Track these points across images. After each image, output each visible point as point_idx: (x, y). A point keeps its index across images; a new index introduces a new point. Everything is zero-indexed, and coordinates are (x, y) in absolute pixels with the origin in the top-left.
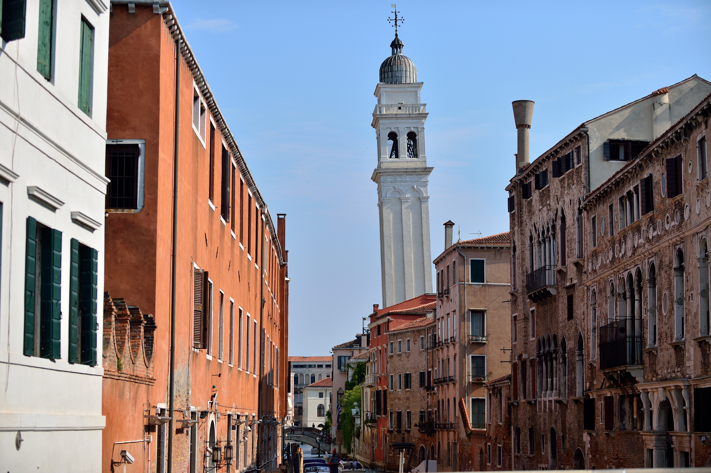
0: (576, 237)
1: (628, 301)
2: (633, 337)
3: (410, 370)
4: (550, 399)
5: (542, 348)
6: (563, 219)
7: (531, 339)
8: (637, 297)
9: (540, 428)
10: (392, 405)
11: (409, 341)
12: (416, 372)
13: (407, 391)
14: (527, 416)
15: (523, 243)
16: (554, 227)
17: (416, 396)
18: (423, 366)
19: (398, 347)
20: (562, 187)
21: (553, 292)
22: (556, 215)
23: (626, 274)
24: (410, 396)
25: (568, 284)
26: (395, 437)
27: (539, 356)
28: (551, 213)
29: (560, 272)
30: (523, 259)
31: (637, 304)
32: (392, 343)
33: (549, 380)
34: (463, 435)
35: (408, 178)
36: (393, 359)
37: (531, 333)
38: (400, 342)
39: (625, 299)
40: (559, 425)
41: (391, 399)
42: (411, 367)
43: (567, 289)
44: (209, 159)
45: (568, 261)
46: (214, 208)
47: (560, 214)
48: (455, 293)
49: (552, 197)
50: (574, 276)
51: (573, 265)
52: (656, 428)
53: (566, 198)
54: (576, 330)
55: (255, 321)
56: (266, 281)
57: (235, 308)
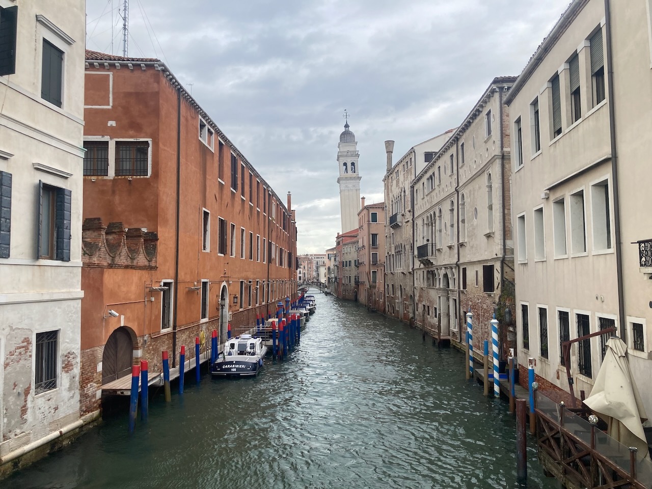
0: (410, 199)
1: (430, 227)
2: (432, 243)
4: (400, 271)
5: (396, 249)
6: (405, 191)
7: (392, 245)
8: (434, 225)
9: (396, 285)
10: (344, 273)
11: (350, 247)
12: (353, 260)
13: (350, 268)
14: (391, 279)
15: (389, 204)
16: (401, 195)
17: (353, 270)
18: (356, 258)
19: (346, 250)
20: (404, 177)
21: (400, 224)
23: (429, 215)
24: (351, 270)
25: (406, 221)
26: (345, 287)
27: (396, 253)
28: (399, 189)
29: (403, 215)
30: (389, 211)
31: (434, 228)
32: (343, 248)
33: (399, 263)
34: (368, 287)
35: (352, 181)
36: (344, 255)
37: (392, 243)
38: (347, 248)
39: (429, 226)
40: (403, 283)
41: (343, 271)
42: (351, 258)
43: (406, 222)
44: (217, 158)
45: (406, 210)
46: (224, 183)
47: (403, 189)
48: (365, 226)
49: (400, 182)
50: (409, 217)
51: (408, 213)
52: (441, 286)
53: (406, 182)
54: (410, 241)
55: (264, 238)
56: (274, 221)
57: (246, 232)
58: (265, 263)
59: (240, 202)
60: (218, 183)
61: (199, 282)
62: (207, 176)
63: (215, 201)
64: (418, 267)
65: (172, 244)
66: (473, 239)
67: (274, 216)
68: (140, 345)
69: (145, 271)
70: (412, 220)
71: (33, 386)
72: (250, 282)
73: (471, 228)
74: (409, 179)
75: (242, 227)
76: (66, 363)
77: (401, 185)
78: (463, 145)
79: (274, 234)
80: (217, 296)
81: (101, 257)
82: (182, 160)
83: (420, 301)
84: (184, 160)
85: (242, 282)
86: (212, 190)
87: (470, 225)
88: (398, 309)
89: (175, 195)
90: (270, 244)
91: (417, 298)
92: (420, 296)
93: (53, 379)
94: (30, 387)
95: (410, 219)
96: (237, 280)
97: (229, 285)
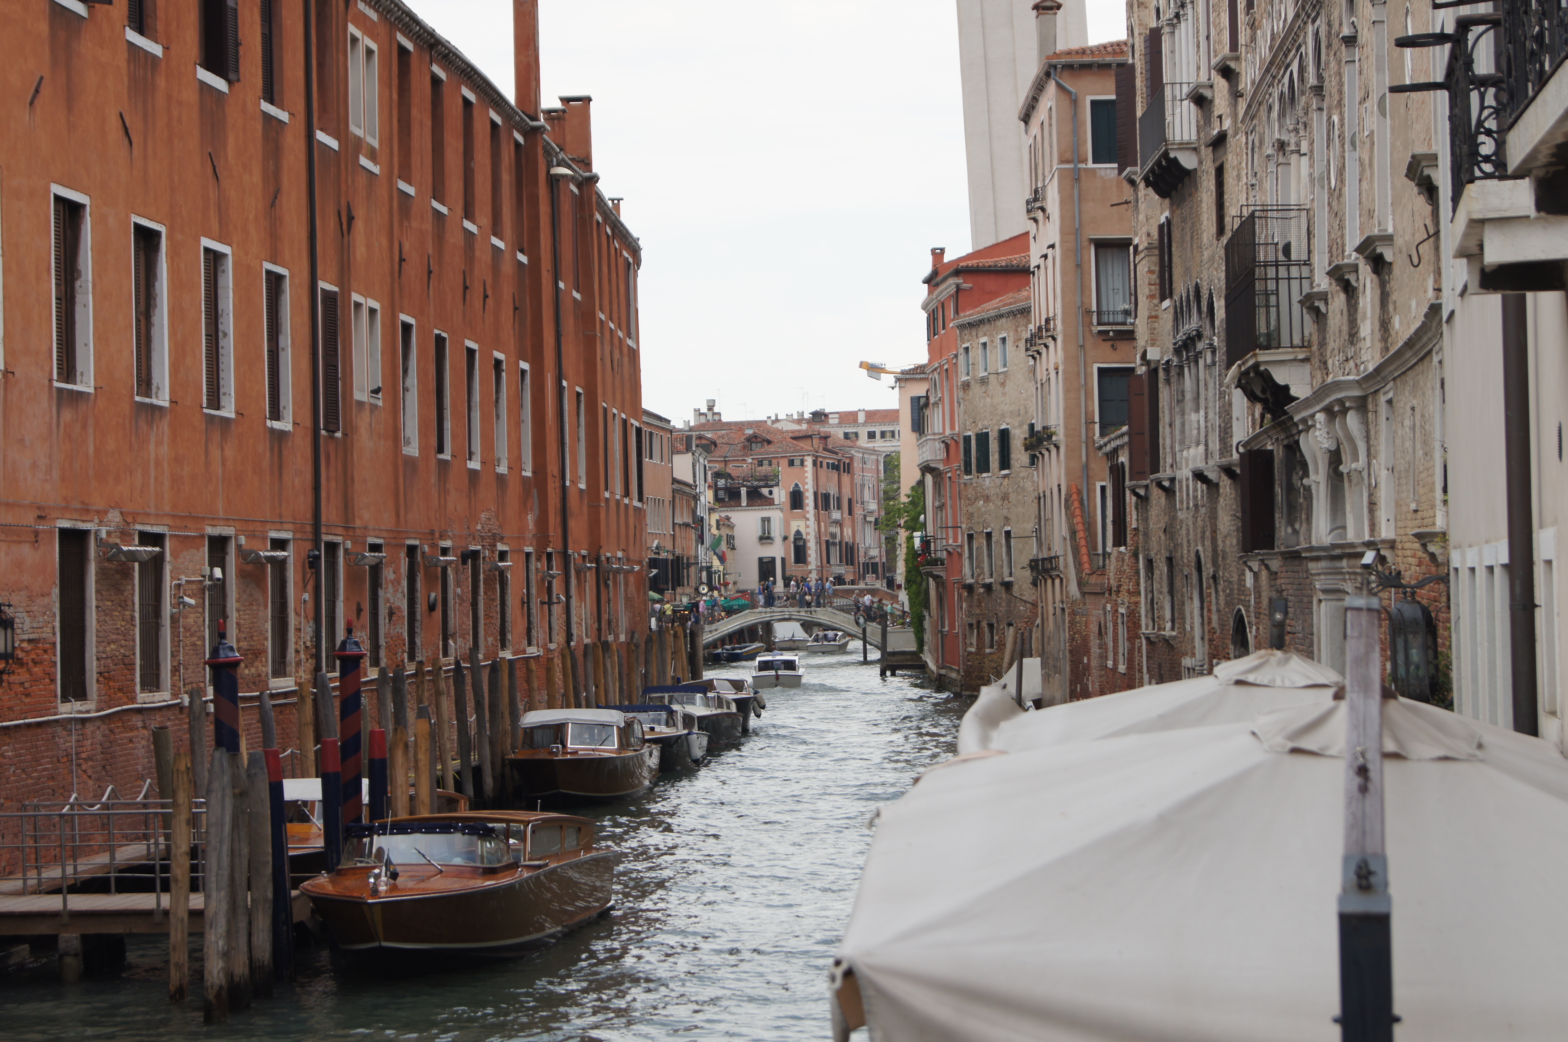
3: (1008, 420)
5: (1180, 327)
7: (1164, 304)
9: (1182, 557)
10: (972, 515)
11: (1004, 340)
12: (1021, 425)
13: (1005, 476)
14: (1162, 525)
17: (1023, 488)
19: (980, 359)
21: (1190, 162)
24: (1010, 490)
25: (1215, 133)
26: (979, 601)
27: (1177, 349)
29: (1200, 99)
32: (967, 349)
34: (1072, 587)
36: (971, 393)
38: (985, 344)
40: (1208, 543)
41: (969, 499)
42: (1011, 412)
43: (1215, 146)
45: (1214, 65)
52: (1326, 535)
55: (268, 266)
56: (364, 161)
57: (100, 221)
58: (284, 425)
59: (43, 27)
67: (364, 129)
72: (152, 539)
73: (1400, 146)
79: (367, 241)
85: (74, 535)
87: (1397, 125)
95: (1232, 123)
96: (28, 519)
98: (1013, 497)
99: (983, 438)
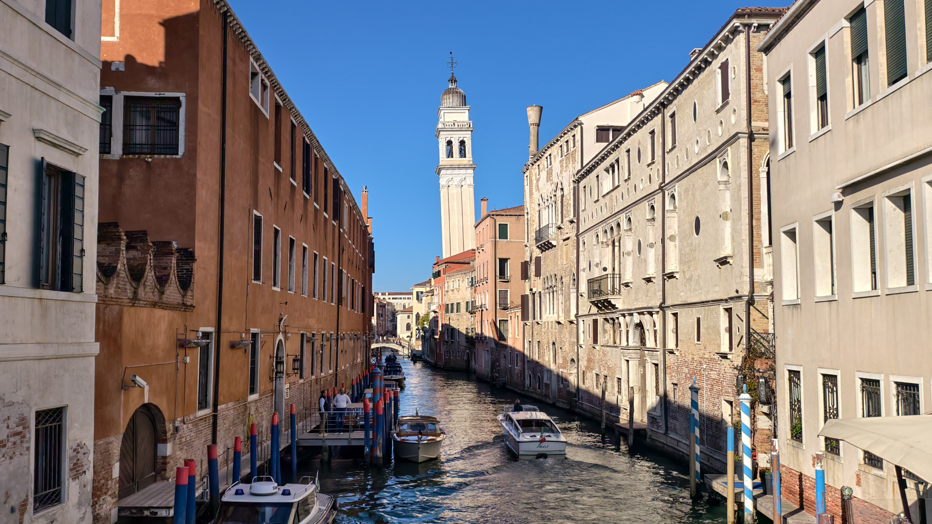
0: (572, 202)
1: (610, 247)
2: (613, 274)
3: (459, 300)
4: (552, 320)
5: (546, 284)
6: (562, 189)
8: (617, 244)
9: (544, 341)
12: (463, 302)
13: (458, 314)
14: (536, 332)
15: (534, 209)
16: (555, 195)
17: (464, 318)
18: (468, 298)
19: (451, 285)
20: (562, 166)
21: (554, 243)
22: (557, 187)
23: (608, 227)
24: (460, 318)
25: (565, 237)
26: (450, 345)
27: (544, 290)
28: (553, 185)
29: (559, 228)
30: (534, 221)
31: (617, 249)
32: (448, 282)
33: (552, 307)
34: (493, 345)
35: (460, 172)
36: (448, 293)
39: (608, 246)
40: (558, 339)
42: (460, 298)
43: (564, 240)
44: (273, 128)
45: (565, 220)
46: (281, 170)
47: (559, 186)
48: (489, 247)
49: (554, 174)
50: (569, 231)
51: (568, 223)
52: (631, 344)
53: (564, 174)
54: (571, 270)
55: (333, 263)
56: (345, 235)
57: (309, 252)
58: (333, 304)
59: (302, 202)
60: (273, 169)
61: (247, 331)
62: (260, 157)
63: (270, 199)
64: (587, 313)
65: (213, 269)
66: (692, 268)
67: (346, 226)
68: (169, 435)
69: (178, 312)
70: (577, 236)
71: (31, 500)
72: (313, 335)
73: (687, 250)
74: (571, 168)
75: (304, 244)
76: (75, 461)
77: (555, 180)
78: (673, 116)
79: (345, 257)
80: (270, 357)
81: (119, 288)
82: (228, 130)
83: (589, 368)
84: (231, 131)
85: (302, 335)
86: (266, 182)
87: (685, 244)
88: (548, 382)
89: (217, 187)
90: (340, 272)
91: (583, 363)
92: (589, 360)
93: (57, 488)
94: (27, 499)
95: (572, 235)
96: (296, 331)
97: (286, 338)
98: (460, 320)
99: (452, 304)
